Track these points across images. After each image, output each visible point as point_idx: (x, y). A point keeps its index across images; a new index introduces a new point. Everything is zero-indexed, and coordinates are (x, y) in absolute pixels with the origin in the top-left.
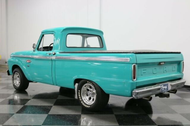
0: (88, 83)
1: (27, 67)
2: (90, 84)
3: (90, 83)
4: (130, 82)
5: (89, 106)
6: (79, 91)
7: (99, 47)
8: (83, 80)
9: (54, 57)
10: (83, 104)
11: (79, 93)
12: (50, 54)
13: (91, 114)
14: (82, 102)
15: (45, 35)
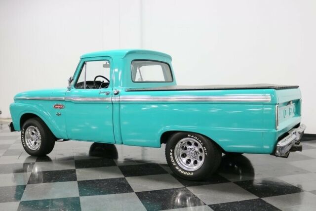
0: (189, 137)
1: (57, 116)
2: (194, 138)
3: (193, 136)
4: (272, 133)
5: (193, 173)
6: (171, 150)
7: (164, 80)
8: (178, 133)
9: (116, 99)
10: (180, 170)
11: (171, 154)
12: (107, 94)
13: (198, 185)
14: (177, 168)
15: (87, 63)
